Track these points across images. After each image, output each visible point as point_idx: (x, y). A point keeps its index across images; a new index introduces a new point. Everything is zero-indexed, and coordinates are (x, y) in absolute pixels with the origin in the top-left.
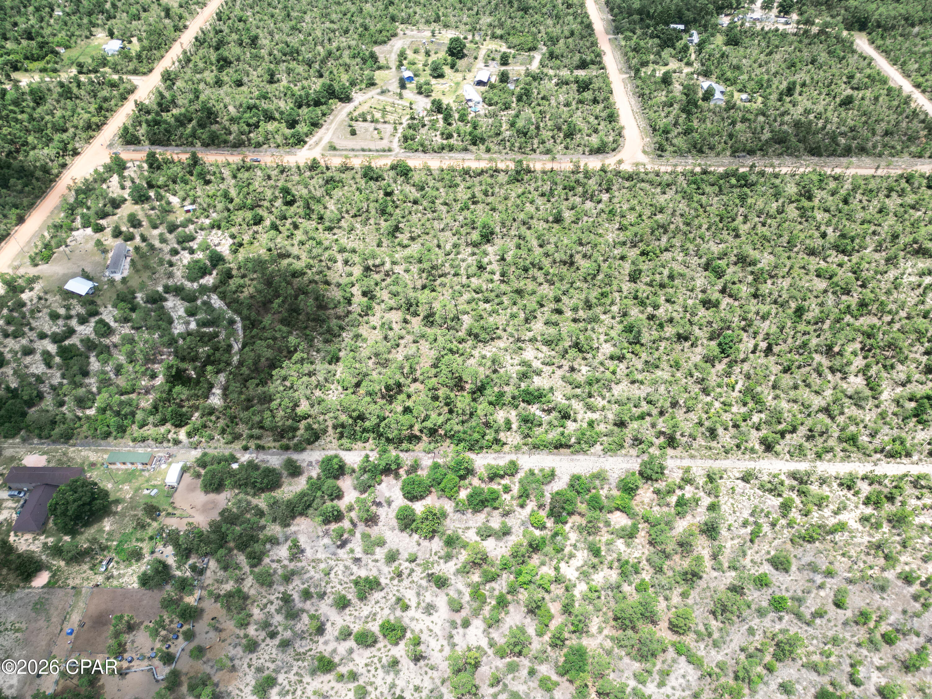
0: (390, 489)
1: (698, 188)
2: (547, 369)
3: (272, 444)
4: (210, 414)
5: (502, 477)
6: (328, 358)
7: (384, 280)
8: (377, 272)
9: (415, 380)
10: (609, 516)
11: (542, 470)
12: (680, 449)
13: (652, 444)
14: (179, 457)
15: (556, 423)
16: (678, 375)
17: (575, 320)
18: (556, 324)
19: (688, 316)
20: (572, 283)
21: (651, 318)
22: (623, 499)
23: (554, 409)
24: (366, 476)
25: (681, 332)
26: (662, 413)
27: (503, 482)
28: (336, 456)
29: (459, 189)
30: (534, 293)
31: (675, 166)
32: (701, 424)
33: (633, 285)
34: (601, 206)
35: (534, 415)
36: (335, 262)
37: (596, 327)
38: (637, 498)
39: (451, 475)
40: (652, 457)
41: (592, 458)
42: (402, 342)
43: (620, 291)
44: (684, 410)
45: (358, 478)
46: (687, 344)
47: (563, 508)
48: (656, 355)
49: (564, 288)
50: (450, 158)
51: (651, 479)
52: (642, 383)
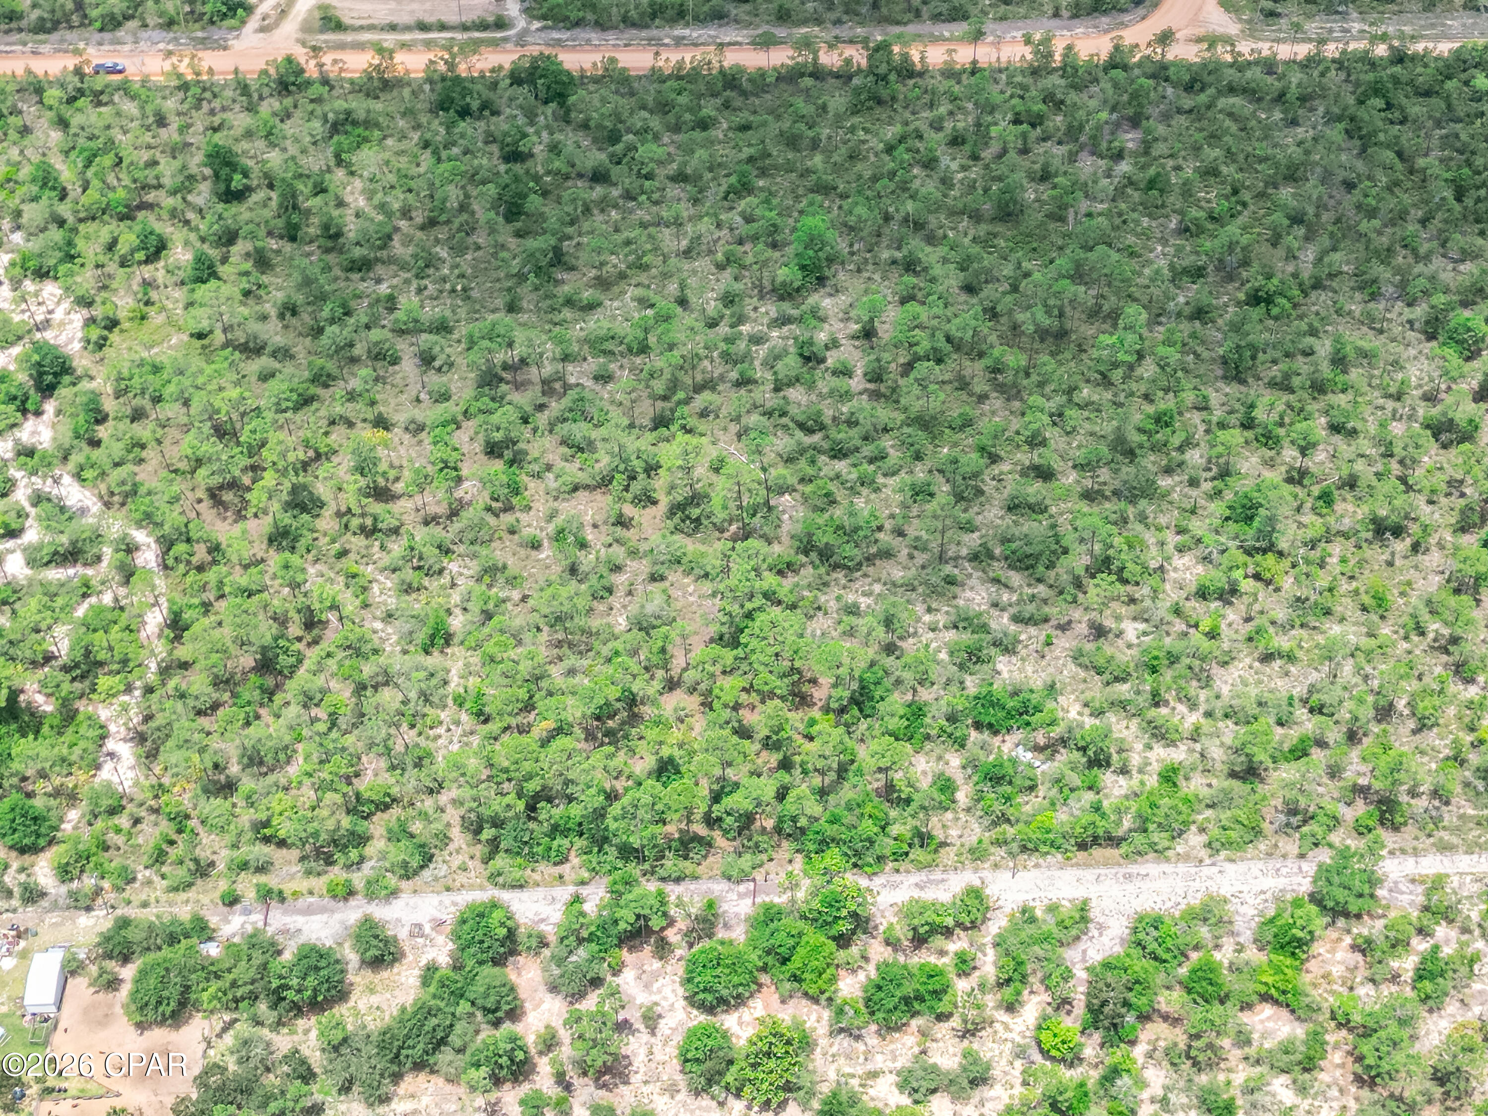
0: (647, 986)
1: (1389, 106)
2: (1033, 636)
3: (303, 885)
4: (113, 811)
5: (948, 932)
6: (422, 636)
7: (541, 407)
8: (519, 386)
9: (672, 685)
10: (1245, 1017)
11: (1052, 909)
12: (1410, 830)
13: (1336, 821)
14: (46, 935)
15: (1075, 779)
16: (1385, 631)
17: (1089, 496)
18: (1038, 509)
19: (1395, 468)
20: (1070, 391)
21: (1298, 477)
22: (1279, 971)
23: (1064, 742)
24: (582, 954)
25: (1383, 513)
26: (1352, 737)
27: (953, 947)
28: (494, 905)
29: (718, 133)
30: (967, 423)
31: (1322, 42)
32: (1459, 760)
33: (1233, 389)
34: (1124, 167)
35: (1014, 762)
36: (395, 361)
37: (1150, 510)
38: (1312, 965)
39: (814, 937)
40: (1344, 854)
41: (1182, 868)
42: (620, 580)
43: (1203, 407)
44: (1412, 724)
45: (560, 962)
46: (1401, 546)
47: (1126, 1004)
48: (1322, 581)
49: (1052, 405)
50: (679, 42)
51: (1347, 915)
52: (1290, 658)
